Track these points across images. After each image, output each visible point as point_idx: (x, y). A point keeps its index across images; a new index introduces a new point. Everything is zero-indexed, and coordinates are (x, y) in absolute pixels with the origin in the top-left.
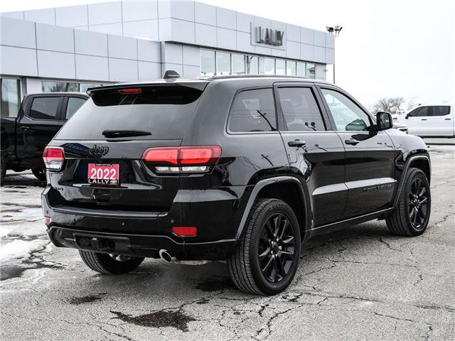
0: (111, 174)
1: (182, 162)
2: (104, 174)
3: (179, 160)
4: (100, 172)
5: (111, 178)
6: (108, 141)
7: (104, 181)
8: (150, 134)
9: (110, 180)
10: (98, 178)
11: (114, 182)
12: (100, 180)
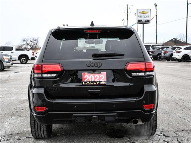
0: (100, 78)
1: (147, 70)
2: (95, 79)
3: (146, 69)
4: (92, 77)
5: (101, 81)
6: (94, 59)
7: (95, 82)
8: (123, 55)
9: (100, 82)
10: (90, 81)
11: (103, 83)
12: (92, 82)
